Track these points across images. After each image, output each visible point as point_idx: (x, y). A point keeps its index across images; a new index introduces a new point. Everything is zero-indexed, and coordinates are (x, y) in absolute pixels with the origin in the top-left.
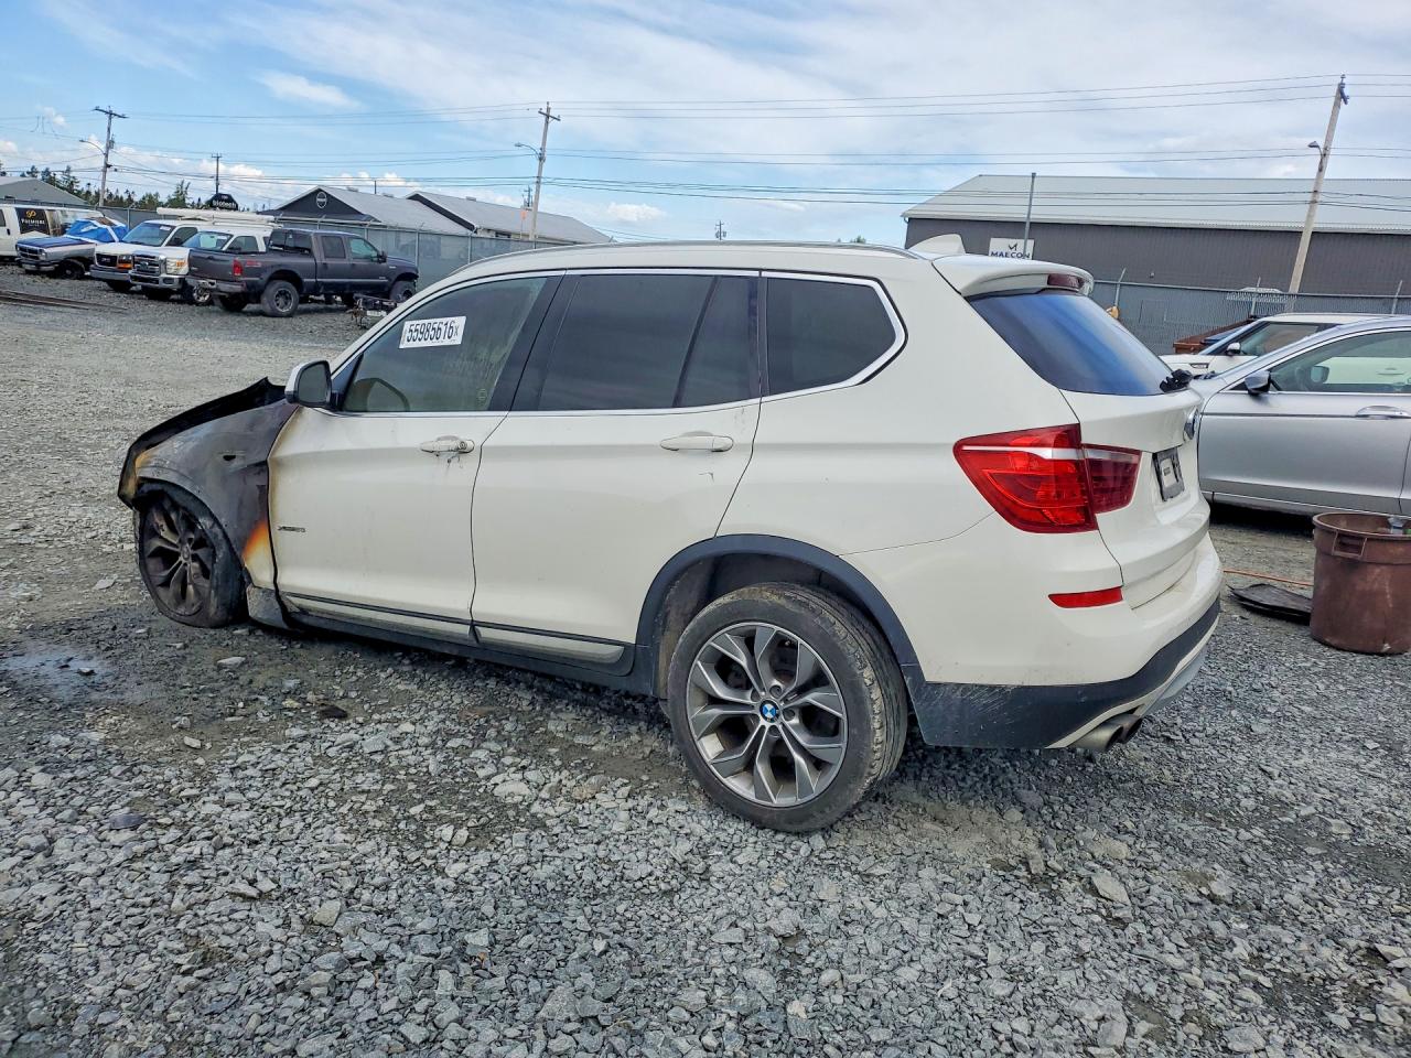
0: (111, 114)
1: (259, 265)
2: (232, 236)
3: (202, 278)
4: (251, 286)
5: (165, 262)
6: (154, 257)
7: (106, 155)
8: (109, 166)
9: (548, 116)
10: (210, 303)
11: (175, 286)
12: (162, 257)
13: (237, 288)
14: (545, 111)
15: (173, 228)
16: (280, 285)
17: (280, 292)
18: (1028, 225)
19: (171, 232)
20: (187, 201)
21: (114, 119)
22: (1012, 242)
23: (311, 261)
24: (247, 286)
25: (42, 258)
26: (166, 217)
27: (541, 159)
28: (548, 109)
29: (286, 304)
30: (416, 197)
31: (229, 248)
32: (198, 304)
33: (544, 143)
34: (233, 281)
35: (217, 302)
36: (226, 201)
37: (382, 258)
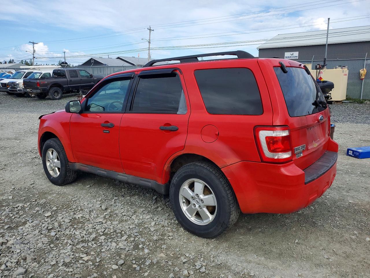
1: (46, 82)
2: (42, 73)
3: (28, 89)
4: (44, 90)
5: (18, 84)
6: (15, 83)
7: (33, 54)
8: (34, 57)
9: (150, 30)
11: (23, 92)
12: (17, 83)
13: (40, 91)
14: (149, 28)
15: (25, 72)
16: (55, 89)
17: (55, 91)
18: (327, 45)
19: (24, 73)
22: (292, 53)
23: (65, 79)
24: (42, 90)
26: (23, 69)
27: (149, 43)
28: (150, 28)
29: (58, 95)
30: (118, 58)
31: (41, 77)
32: (31, 97)
33: (150, 38)
34: (37, 89)
36: (65, 64)
37: (91, 76)
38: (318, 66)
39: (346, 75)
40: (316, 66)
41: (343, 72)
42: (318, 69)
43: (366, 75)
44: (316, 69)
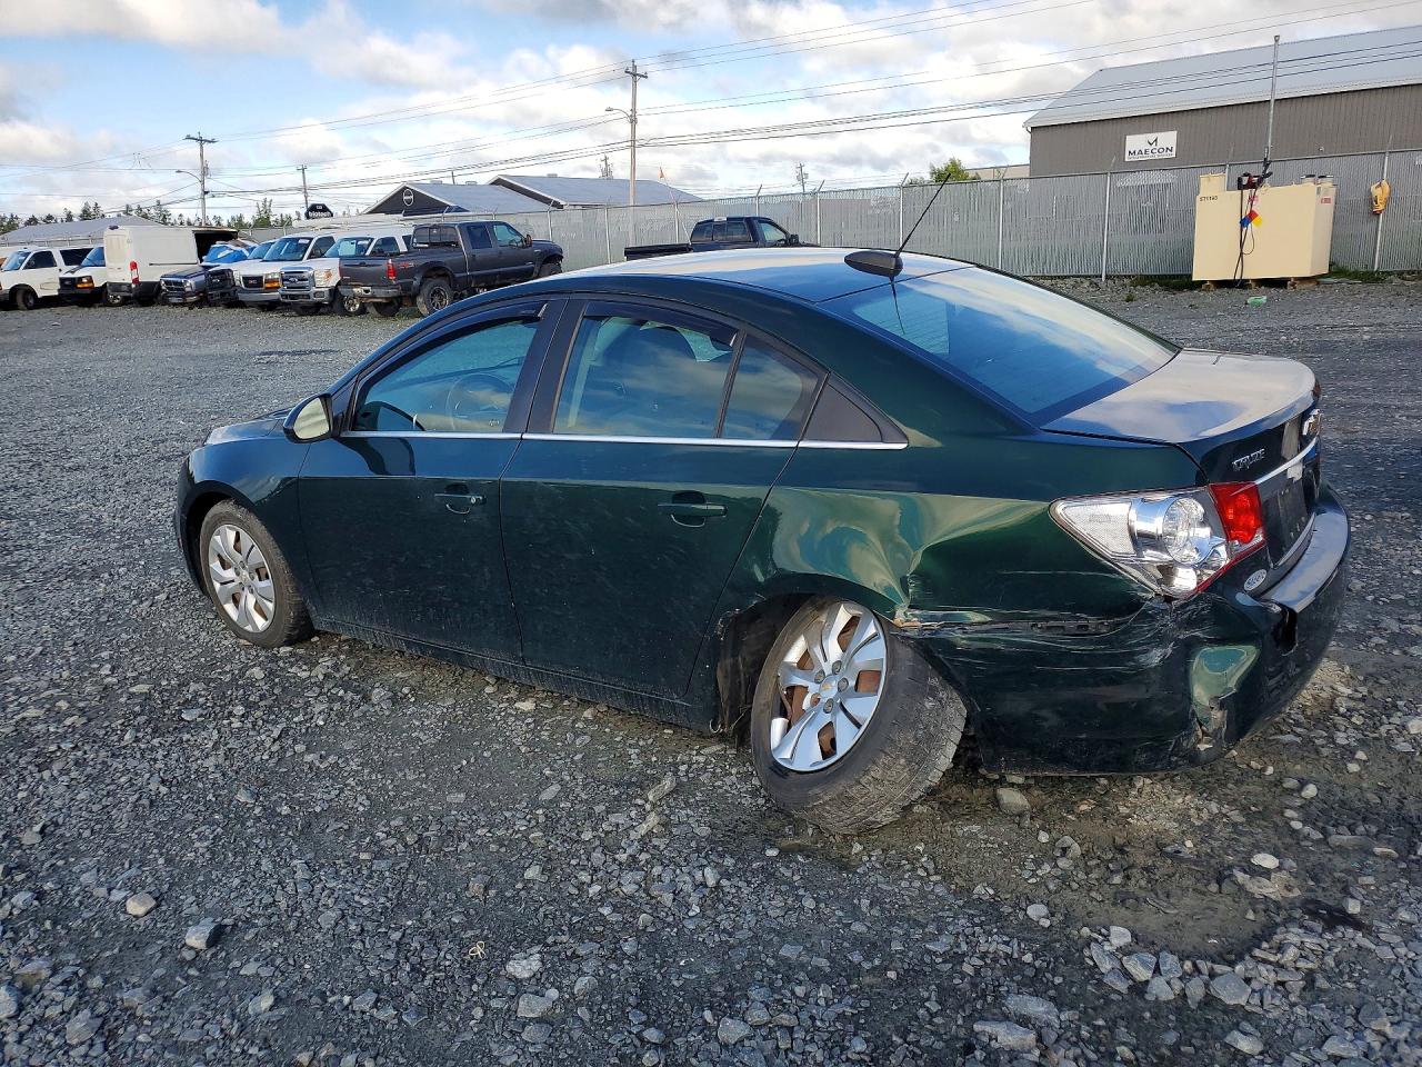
0: (201, 140)
1: (407, 266)
2: (372, 239)
3: (356, 286)
4: (404, 288)
6: (300, 273)
7: (203, 182)
8: (206, 193)
9: (635, 75)
10: (362, 311)
11: (325, 299)
13: (392, 292)
14: (631, 70)
15: (311, 239)
16: (433, 283)
17: (434, 291)
20: (272, 219)
21: (205, 145)
22: (1151, 137)
24: (400, 289)
25: (187, 289)
27: (633, 121)
28: (634, 67)
29: (442, 302)
30: (498, 182)
31: (372, 252)
32: (348, 314)
33: (634, 103)
34: (388, 285)
35: (372, 310)
36: (321, 211)
37: (527, 242)
38: (1245, 181)
39: (1327, 201)
40: (1240, 180)
41: (1318, 193)
42: (1246, 187)
43: (1387, 202)
44: (1241, 187)
